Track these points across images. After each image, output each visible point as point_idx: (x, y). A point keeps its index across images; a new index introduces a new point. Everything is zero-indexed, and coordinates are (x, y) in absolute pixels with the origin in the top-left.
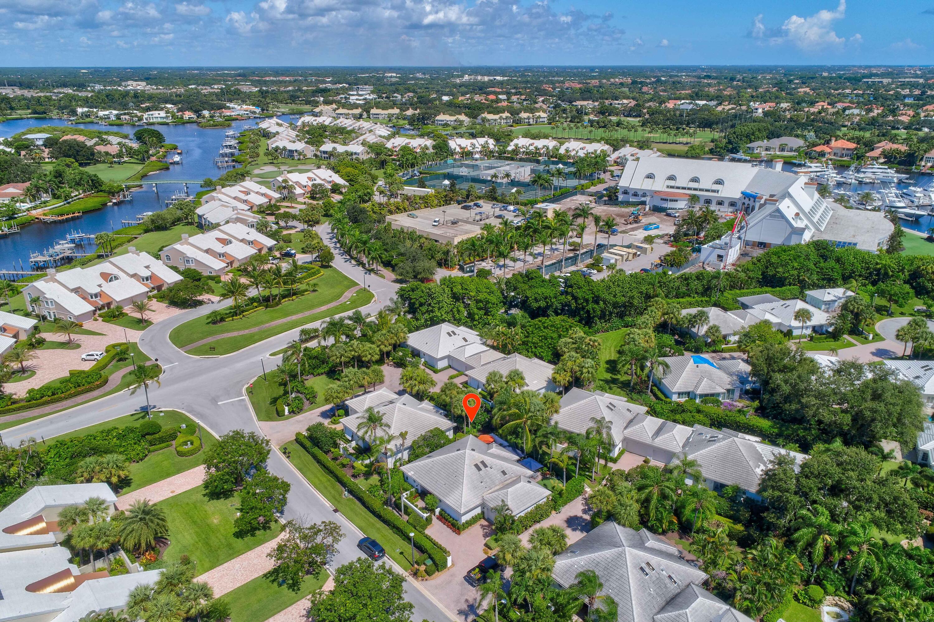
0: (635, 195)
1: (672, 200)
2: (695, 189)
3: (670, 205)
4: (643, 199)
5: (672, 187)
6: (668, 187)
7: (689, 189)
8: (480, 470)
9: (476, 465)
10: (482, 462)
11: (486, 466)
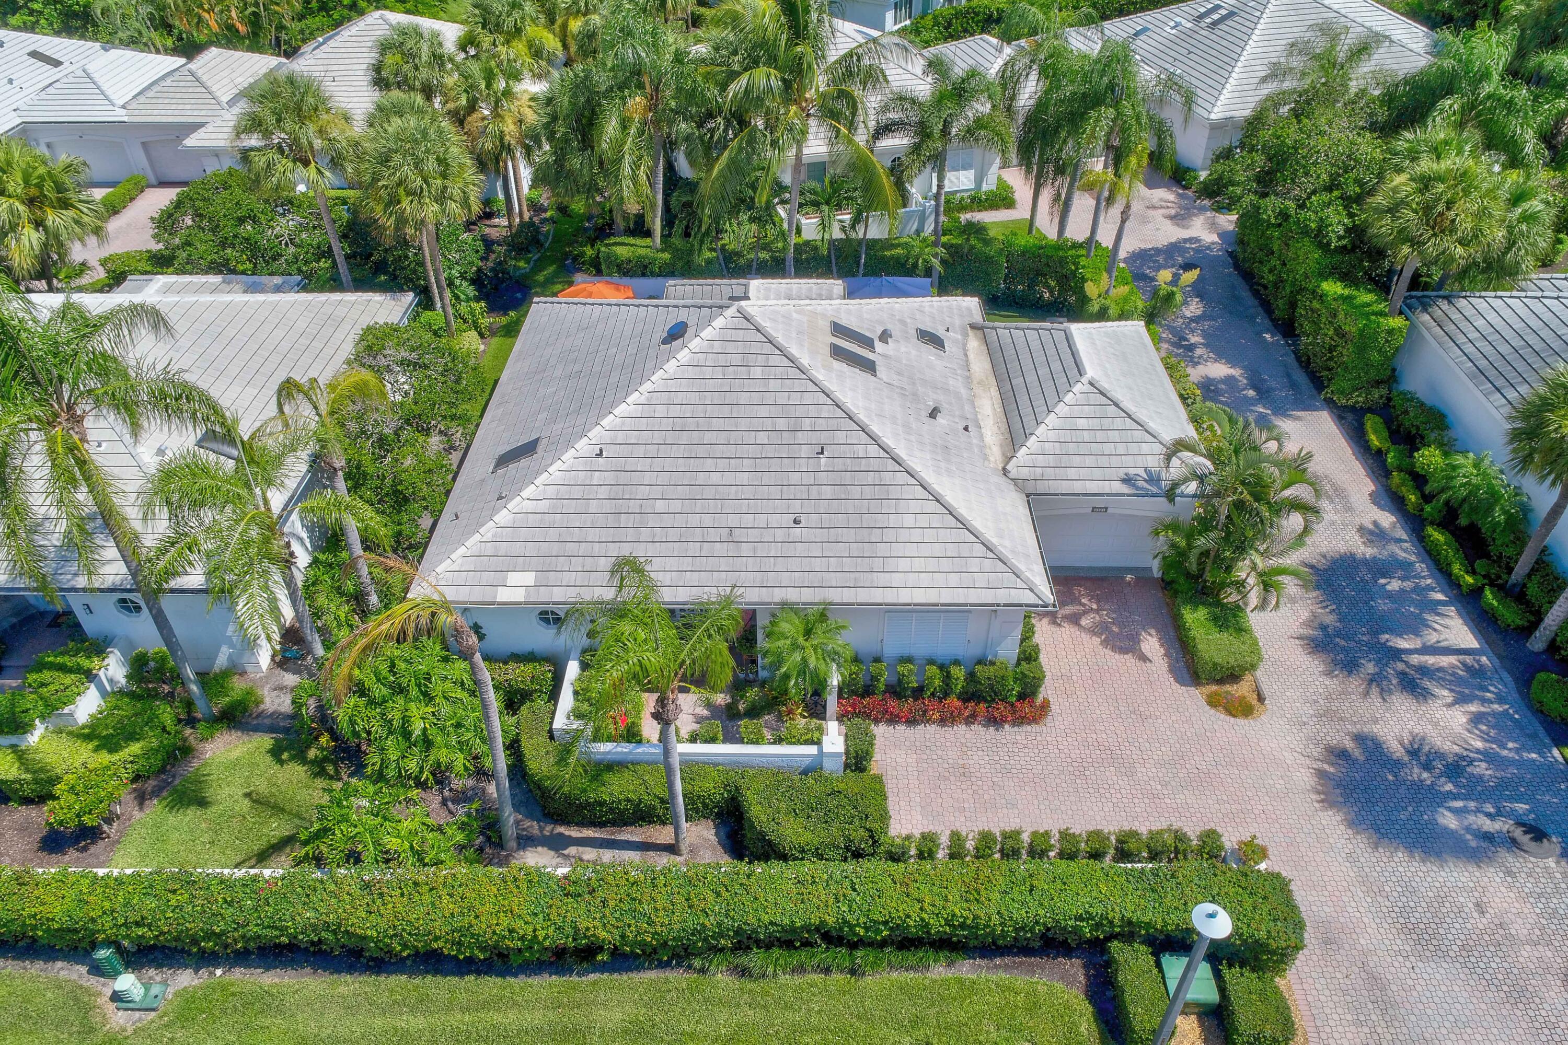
8: (869, 367)
9: (837, 352)
10: (838, 329)
11: (868, 343)
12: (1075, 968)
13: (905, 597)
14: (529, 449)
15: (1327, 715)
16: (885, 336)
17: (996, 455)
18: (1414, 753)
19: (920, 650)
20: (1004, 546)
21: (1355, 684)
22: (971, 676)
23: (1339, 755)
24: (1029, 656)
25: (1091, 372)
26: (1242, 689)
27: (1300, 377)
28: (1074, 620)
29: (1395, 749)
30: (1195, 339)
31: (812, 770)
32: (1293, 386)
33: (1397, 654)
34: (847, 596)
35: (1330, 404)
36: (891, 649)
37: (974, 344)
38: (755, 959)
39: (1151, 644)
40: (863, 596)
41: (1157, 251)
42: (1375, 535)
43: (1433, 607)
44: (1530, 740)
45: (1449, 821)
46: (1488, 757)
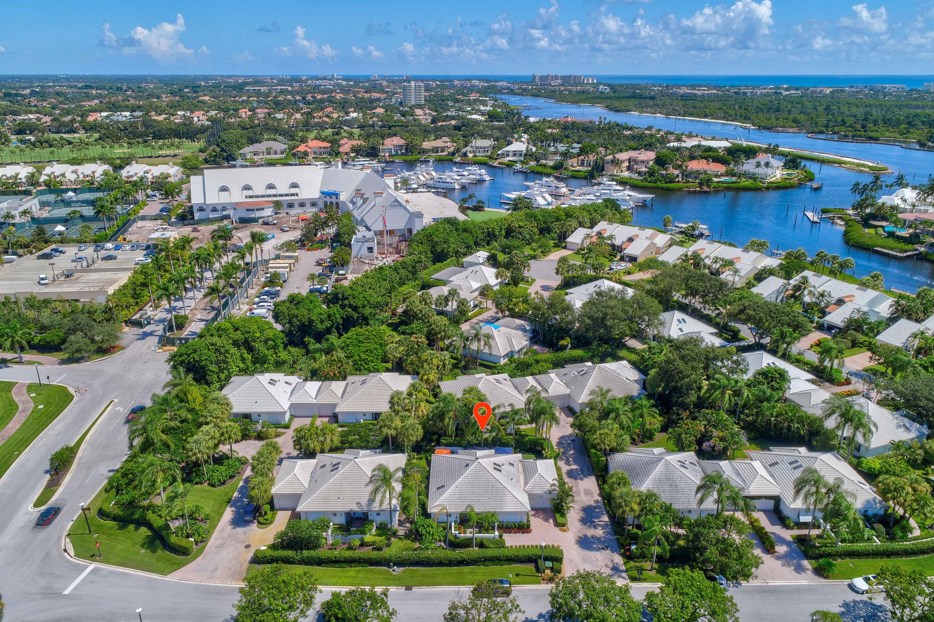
0: (214, 210)
1: (257, 210)
2: (275, 196)
3: (258, 214)
4: (224, 213)
5: (251, 197)
6: (246, 197)
7: (269, 196)
8: (500, 471)
9: (495, 468)
10: (495, 464)
11: (500, 466)
12: (533, 564)
13: (507, 510)
14: (443, 486)
15: (579, 532)
16: (503, 465)
17: (523, 487)
18: (592, 537)
19: (510, 520)
20: (523, 502)
21: (586, 527)
22: (519, 525)
23: (580, 537)
24: (528, 521)
25: (539, 471)
26: (565, 528)
27: (591, 469)
28: (538, 517)
29: (589, 536)
30: (571, 459)
31: (494, 538)
32: (589, 470)
33: (594, 522)
34: (498, 510)
35: (595, 475)
36: (505, 520)
37: (520, 465)
38: (486, 563)
39: (551, 521)
40: (501, 510)
41: (567, 436)
42: (597, 502)
43: (603, 514)
44: (612, 535)
45: (595, 546)
46: (604, 537)
